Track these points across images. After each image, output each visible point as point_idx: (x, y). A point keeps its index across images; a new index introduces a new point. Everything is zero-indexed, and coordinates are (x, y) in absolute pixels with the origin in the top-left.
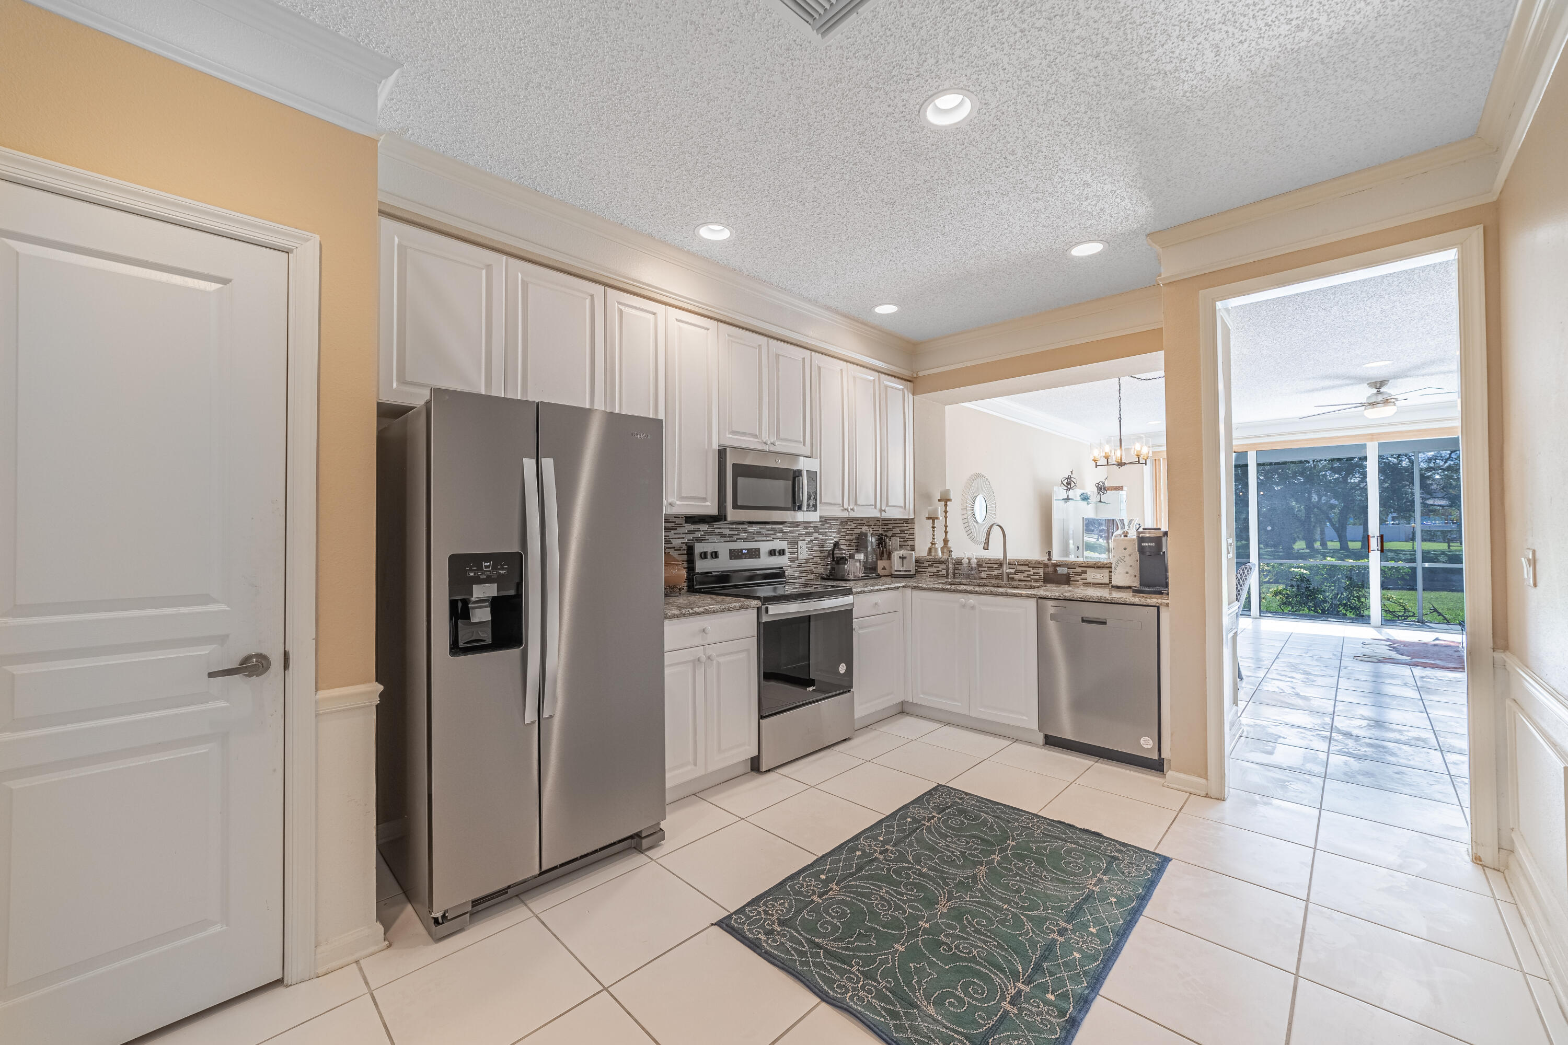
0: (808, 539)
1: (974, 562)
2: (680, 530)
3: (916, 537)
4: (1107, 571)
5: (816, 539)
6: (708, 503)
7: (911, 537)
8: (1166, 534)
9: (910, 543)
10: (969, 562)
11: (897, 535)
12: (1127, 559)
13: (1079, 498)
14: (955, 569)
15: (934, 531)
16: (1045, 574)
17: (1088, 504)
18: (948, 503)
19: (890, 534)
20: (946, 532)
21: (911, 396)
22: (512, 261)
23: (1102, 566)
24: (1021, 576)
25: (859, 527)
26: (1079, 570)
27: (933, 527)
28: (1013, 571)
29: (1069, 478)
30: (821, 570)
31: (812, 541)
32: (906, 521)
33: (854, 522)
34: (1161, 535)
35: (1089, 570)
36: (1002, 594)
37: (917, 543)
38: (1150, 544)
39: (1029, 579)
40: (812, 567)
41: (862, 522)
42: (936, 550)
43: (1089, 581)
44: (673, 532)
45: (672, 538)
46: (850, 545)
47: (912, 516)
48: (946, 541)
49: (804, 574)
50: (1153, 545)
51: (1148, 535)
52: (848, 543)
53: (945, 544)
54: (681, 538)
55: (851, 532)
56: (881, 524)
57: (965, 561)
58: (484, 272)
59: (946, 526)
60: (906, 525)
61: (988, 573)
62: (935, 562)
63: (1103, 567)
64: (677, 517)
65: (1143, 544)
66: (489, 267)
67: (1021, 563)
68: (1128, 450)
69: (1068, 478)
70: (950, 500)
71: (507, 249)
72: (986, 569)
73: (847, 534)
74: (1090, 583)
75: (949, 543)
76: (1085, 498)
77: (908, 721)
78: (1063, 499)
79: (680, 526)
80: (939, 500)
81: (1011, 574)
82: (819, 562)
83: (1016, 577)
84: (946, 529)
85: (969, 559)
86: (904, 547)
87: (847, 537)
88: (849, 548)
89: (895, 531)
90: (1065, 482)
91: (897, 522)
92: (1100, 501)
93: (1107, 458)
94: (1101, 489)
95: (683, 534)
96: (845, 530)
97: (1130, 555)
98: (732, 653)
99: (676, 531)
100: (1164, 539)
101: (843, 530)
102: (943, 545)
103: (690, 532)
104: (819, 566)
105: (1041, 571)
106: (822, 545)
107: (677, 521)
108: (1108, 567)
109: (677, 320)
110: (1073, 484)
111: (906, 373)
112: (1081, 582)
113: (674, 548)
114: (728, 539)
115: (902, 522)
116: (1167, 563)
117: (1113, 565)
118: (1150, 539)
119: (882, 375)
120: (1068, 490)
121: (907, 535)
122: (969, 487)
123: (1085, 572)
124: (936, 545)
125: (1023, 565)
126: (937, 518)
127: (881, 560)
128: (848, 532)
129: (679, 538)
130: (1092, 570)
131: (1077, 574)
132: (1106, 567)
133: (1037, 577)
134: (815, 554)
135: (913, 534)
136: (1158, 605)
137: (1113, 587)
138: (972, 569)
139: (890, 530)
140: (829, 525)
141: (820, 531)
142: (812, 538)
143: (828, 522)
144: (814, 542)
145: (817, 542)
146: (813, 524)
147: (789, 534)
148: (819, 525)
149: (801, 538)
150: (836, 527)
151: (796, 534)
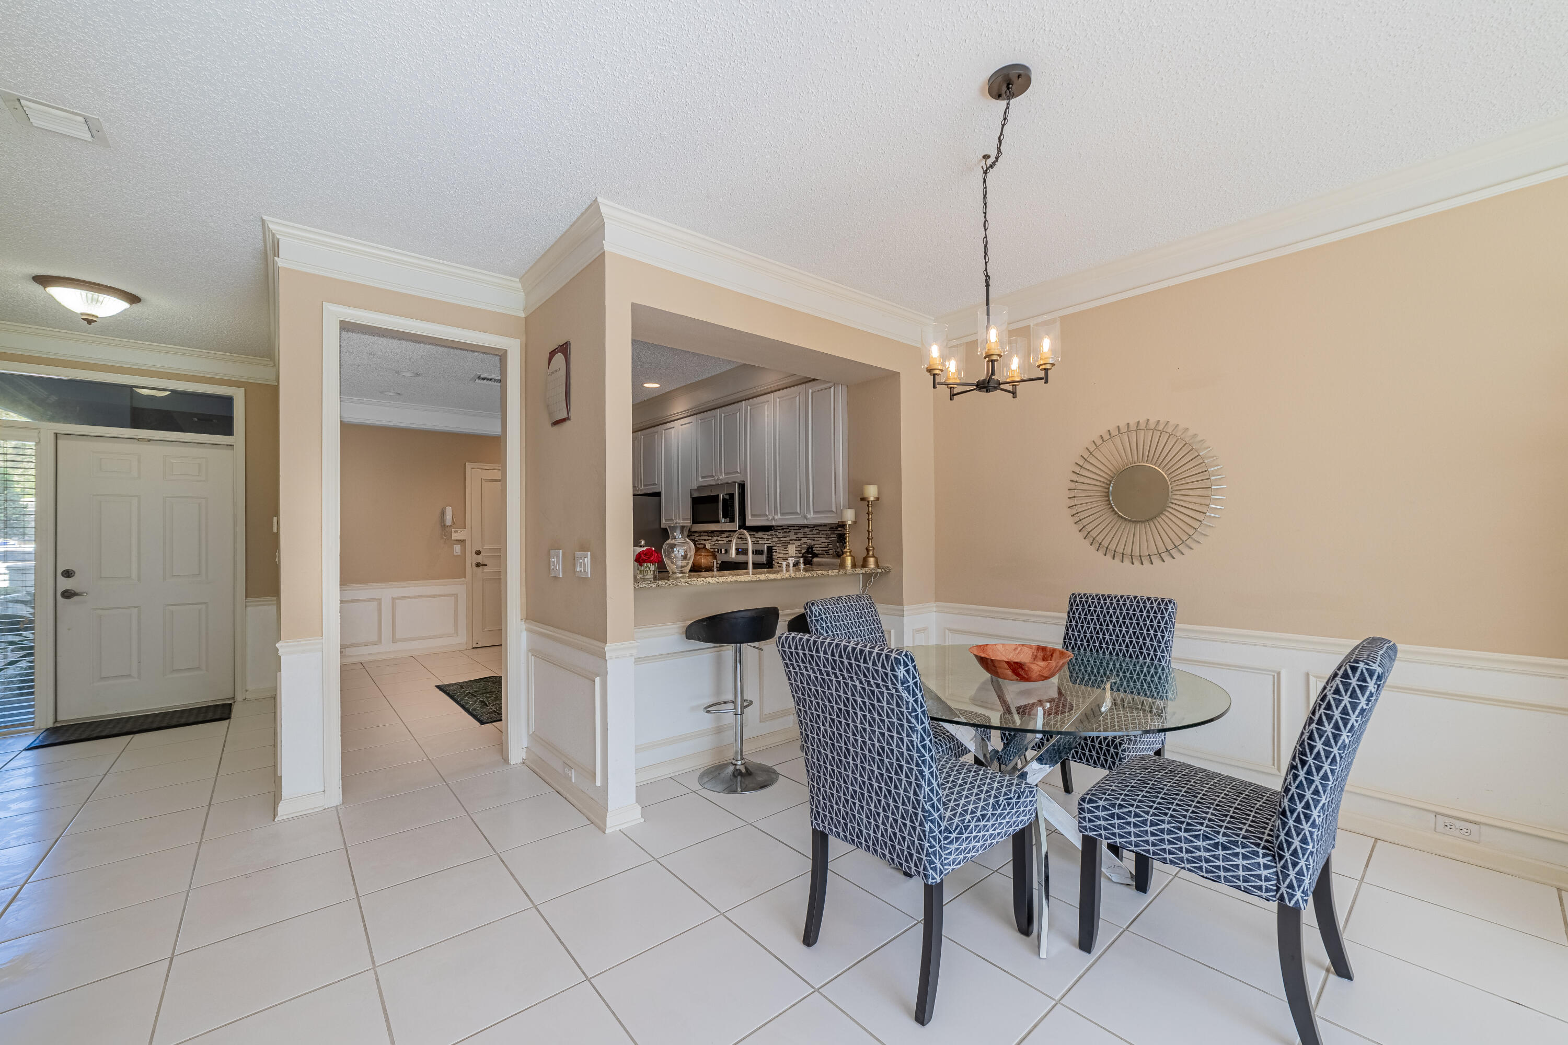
20: (869, 539)
59: (868, 532)
140: (817, 531)
141: (808, 536)
142: (800, 542)
143: (817, 528)
144: (803, 546)
145: (805, 546)
146: (803, 530)
147: (782, 539)
148: (807, 530)
149: (791, 542)
150: (826, 532)
151: (788, 539)
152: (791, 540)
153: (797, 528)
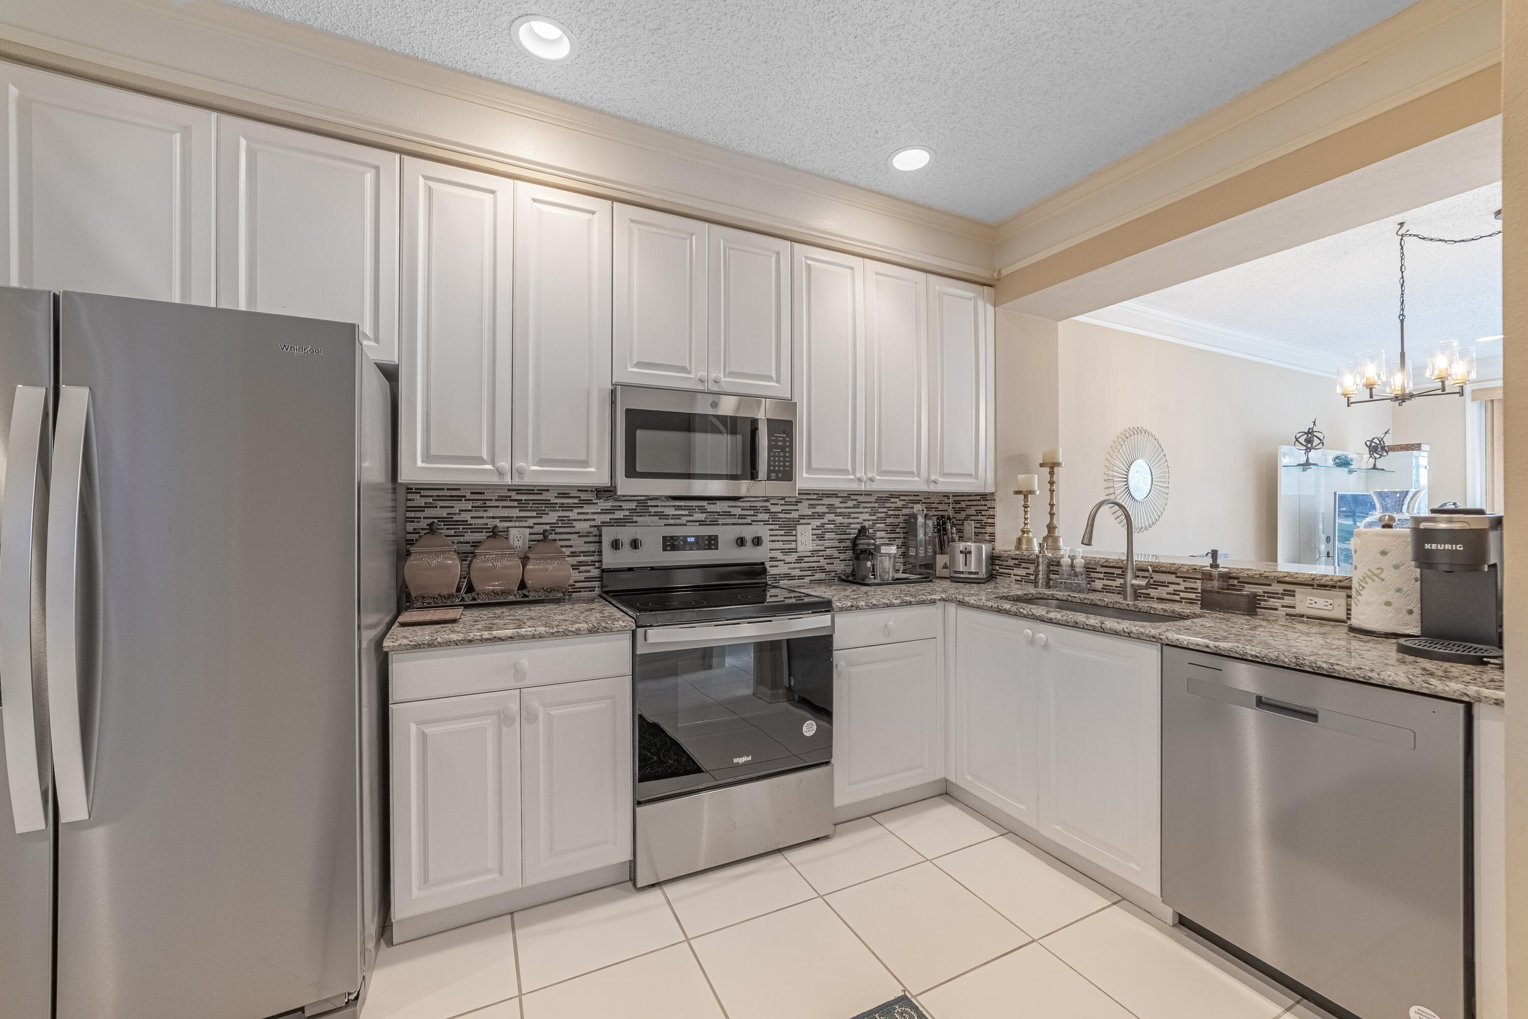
0: (818, 522)
1: (1079, 562)
2: (587, 509)
3: (998, 521)
4: (1343, 594)
5: (831, 522)
6: (593, 470)
7: (990, 521)
8: (1498, 523)
9: (989, 529)
10: (1072, 562)
11: (972, 518)
12: (1387, 574)
13: (1331, 463)
14: (1049, 572)
15: (1026, 512)
16: (1203, 591)
17: (1350, 472)
18: (1056, 469)
19: (963, 515)
20: (1052, 515)
21: (990, 308)
22: (227, 119)
23: (1330, 583)
24: (1162, 592)
25: (911, 505)
26: (1278, 588)
27: (1026, 507)
28: (1143, 583)
29: (1310, 432)
30: (840, 567)
31: (823, 525)
32: (984, 497)
33: (902, 498)
34: (1486, 526)
35: (1298, 589)
36: (1094, 629)
37: (999, 530)
38: (1448, 547)
39: (1177, 598)
40: (823, 562)
41: (917, 498)
42: (1030, 541)
43: (1298, 610)
44: (576, 510)
45: (575, 520)
46: (893, 532)
47: (990, 489)
48: (1051, 528)
49: (809, 573)
50: (1460, 547)
51: (1443, 526)
52: (889, 528)
53: (1049, 532)
54: (590, 520)
55: (896, 513)
56: (951, 501)
57: (1066, 561)
58: (177, 137)
59: (1052, 505)
60: (983, 503)
61: (1106, 582)
62: (1022, 561)
63: (1334, 587)
64: (581, 490)
65: (1427, 546)
66: (186, 131)
67: (1158, 569)
68: (1419, 370)
69: (1308, 433)
70: (1058, 464)
71: (215, 102)
72: (1102, 576)
73: (890, 516)
74: (1303, 616)
75: (1057, 530)
76: (1343, 463)
77: (948, 812)
78: (1299, 465)
79: (589, 502)
80: (1041, 465)
81: (1140, 587)
82: (836, 554)
83: (1153, 593)
84: (1052, 509)
85: (1072, 558)
86: (980, 537)
87: (888, 520)
88: (893, 535)
89: (969, 512)
90: (1302, 440)
91: (972, 498)
92: (1375, 468)
93: (1370, 387)
94: (1377, 448)
95: (592, 513)
96: (885, 510)
97: (1396, 567)
98: (583, 701)
99: (581, 510)
100: (1493, 536)
101: (880, 510)
102: (1046, 533)
103: (604, 512)
104: (837, 561)
105: (1198, 585)
106: (841, 529)
107: (584, 496)
108: (1344, 586)
109: (535, 200)
110: (1316, 441)
111: (982, 273)
112: (1282, 612)
113: (579, 533)
114: (672, 522)
115: (979, 498)
116: (1502, 589)
117: (1355, 585)
118: (1452, 536)
119: (931, 277)
120: (1308, 450)
121: (984, 518)
122: (1119, 447)
123: (1292, 594)
124: (1031, 535)
125: (1165, 572)
126: (1032, 492)
127: (942, 554)
128: (890, 513)
129: (585, 520)
130: (1309, 590)
131: (1273, 595)
132: (1341, 587)
133: (1193, 596)
134: (828, 543)
135: (993, 517)
136: (1466, 699)
137: (1352, 629)
138: (1076, 574)
139: (963, 509)
140: (855, 502)
141: (838, 510)
142: (822, 521)
143: (853, 497)
144: (826, 526)
145: (832, 526)
146: (827, 501)
147: (780, 515)
148: (836, 502)
149: (802, 521)
150: (869, 505)
151: (795, 515)
152: (802, 517)
153: (815, 497)
